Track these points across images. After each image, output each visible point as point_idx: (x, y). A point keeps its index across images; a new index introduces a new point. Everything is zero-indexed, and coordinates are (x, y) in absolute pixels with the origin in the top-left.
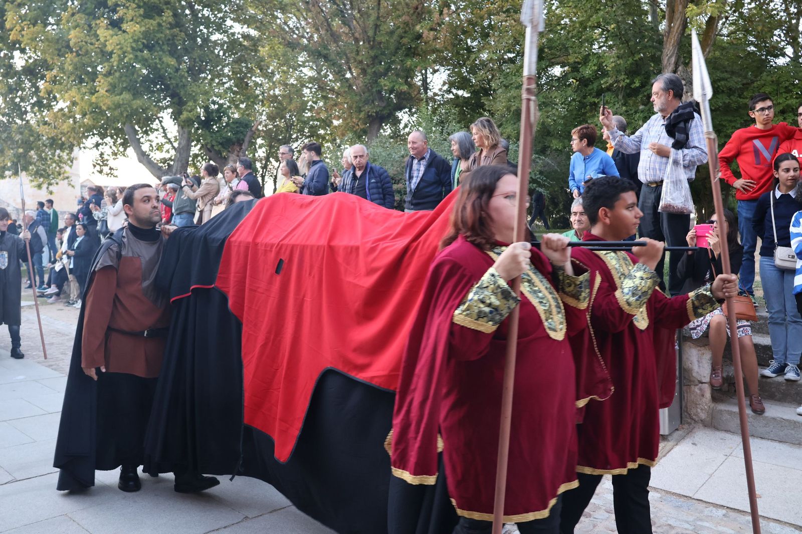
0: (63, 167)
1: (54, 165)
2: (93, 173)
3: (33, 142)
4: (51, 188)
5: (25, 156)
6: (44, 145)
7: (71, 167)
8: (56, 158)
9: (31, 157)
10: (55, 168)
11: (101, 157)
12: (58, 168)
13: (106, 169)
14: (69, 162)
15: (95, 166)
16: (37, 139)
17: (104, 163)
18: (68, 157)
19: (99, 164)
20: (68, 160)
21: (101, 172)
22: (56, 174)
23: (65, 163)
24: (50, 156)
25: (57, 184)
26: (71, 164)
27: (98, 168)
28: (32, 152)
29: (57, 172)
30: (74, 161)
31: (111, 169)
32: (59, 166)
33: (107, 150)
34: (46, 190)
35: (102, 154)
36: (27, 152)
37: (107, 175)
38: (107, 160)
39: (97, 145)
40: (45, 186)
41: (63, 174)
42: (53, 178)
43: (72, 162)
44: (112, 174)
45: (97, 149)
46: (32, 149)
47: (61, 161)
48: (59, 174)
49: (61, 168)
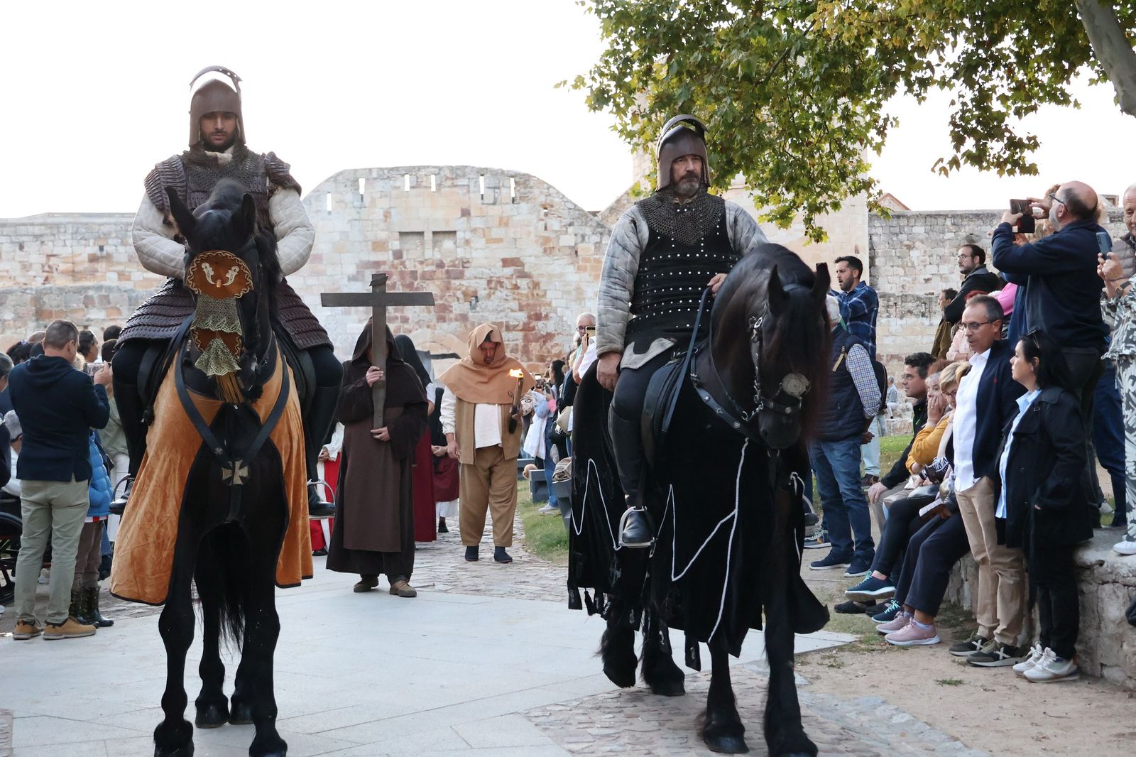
0: (854, 153)
1: (826, 147)
2: (955, 162)
3: (768, 76)
4: (819, 220)
5: (748, 121)
6: (802, 85)
7: (878, 148)
8: (836, 123)
9: (763, 125)
10: (831, 155)
11: (978, 107)
12: (838, 156)
13: (996, 147)
14: (872, 133)
15: (958, 140)
16: (781, 65)
17: (990, 126)
18: (868, 118)
19: (973, 132)
20: (868, 126)
21: (978, 158)
22: (832, 174)
23: (862, 139)
24: (817, 119)
25: (836, 206)
26: (878, 139)
27: (970, 144)
28: (764, 113)
29: (837, 168)
30: (889, 130)
31: (1015, 144)
32: (842, 149)
33: (1000, 83)
34: (803, 227)
35: (983, 98)
36: (753, 108)
37: (1000, 165)
38: (1001, 117)
39: (967, 69)
40: (799, 215)
41: (855, 173)
42: (825, 189)
43: (881, 132)
44: (1016, 163)
45: (970, 83)
46: (766, 99)
47: (847, 134)
48: (843, 176)
49: (847, 154)
